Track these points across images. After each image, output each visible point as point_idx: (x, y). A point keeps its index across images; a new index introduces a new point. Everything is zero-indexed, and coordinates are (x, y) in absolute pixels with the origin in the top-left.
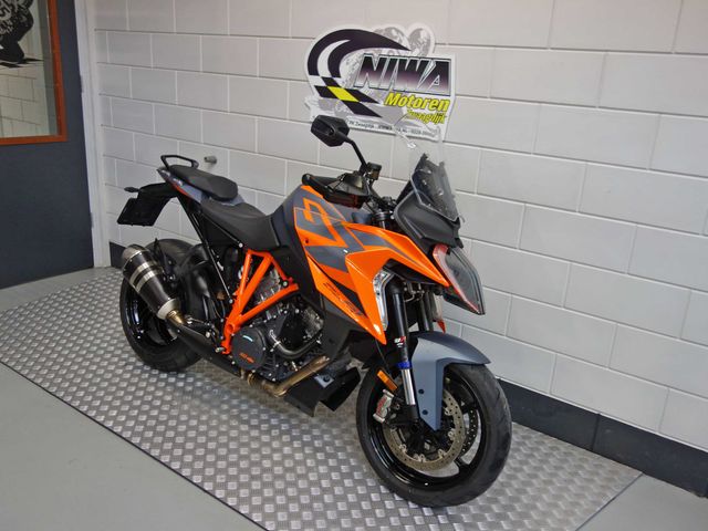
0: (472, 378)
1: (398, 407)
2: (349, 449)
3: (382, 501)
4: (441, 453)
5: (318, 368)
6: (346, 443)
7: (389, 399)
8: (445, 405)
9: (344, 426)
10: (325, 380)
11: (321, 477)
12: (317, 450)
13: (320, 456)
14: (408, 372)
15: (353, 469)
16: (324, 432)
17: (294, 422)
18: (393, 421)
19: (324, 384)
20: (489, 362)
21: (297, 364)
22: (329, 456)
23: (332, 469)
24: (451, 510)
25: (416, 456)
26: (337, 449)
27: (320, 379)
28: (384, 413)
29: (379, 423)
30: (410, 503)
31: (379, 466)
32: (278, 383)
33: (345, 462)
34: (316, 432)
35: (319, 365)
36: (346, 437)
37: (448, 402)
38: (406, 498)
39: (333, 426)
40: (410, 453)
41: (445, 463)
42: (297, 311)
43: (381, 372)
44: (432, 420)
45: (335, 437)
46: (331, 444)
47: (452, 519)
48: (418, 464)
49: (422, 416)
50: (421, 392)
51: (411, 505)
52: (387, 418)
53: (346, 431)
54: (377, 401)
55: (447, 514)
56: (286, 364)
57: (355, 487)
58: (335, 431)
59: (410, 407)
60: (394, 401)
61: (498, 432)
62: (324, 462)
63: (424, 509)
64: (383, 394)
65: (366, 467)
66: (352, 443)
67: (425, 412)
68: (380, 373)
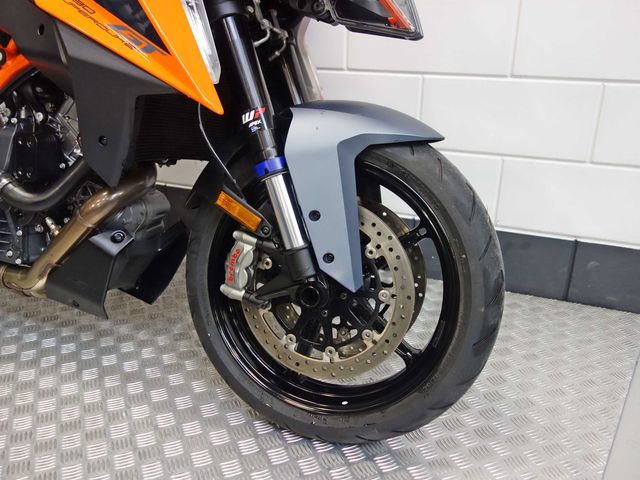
0: (415, 170)
1: (267, 264)
2: (189, 365)
3: (263, 452)
4: (371, 336)
5: (96, 218)
6: (182, 356)
7: (248, 248)
8: (365, 240)
9: (177, 329)
10: (114, 240)
11: (136, 426)
12: (129, 378)
13: (135, 388)
14: (278, 182)
15: (199, 399)
16: (142, 344)
17: (85, 337)
18: (260, 293)
19: (114, 249)
20: (440, 139)
21: (59, 222)
22: (150, 385)
23: (158, 408)
24: (396, 443)
25: (315, 352)
26: (168, 369)
27: (102, 241)
28: (243, 278)
29: (235, 302)
30: (317, 444)
31: (245, 384)
32: (26, 268)
33: (184, 389)
34: (127, 347)
35: (96, 210)
36: (183, 346)
37: (370, 232)
38: (307, 434)
39: (158, 333)
40: (304, 350)
41: (378, 356)
42: (40, 117)
43: (222, 196)
44: (343, 272)
45: (162, 350)
46: (154, 362)
47: (402, 459)
48: (324, 368)
49: (324, 266)
50: (315, 215)
51: (320, 448)
52: (249, 288)
53: (182, 336)
54: (224, 258)
55: (390, 451)
56: (39, 229)
57: (205, 434)
58: (162, 340)
59: (295, 252)
60: (259, 251)
61: (486, 274)
62: (143, 398)
63: (345, 449)
64: (233, 241)
65: (222, 391)
66: (193, 355)
67: (329, 258)
68: (222, 199)
